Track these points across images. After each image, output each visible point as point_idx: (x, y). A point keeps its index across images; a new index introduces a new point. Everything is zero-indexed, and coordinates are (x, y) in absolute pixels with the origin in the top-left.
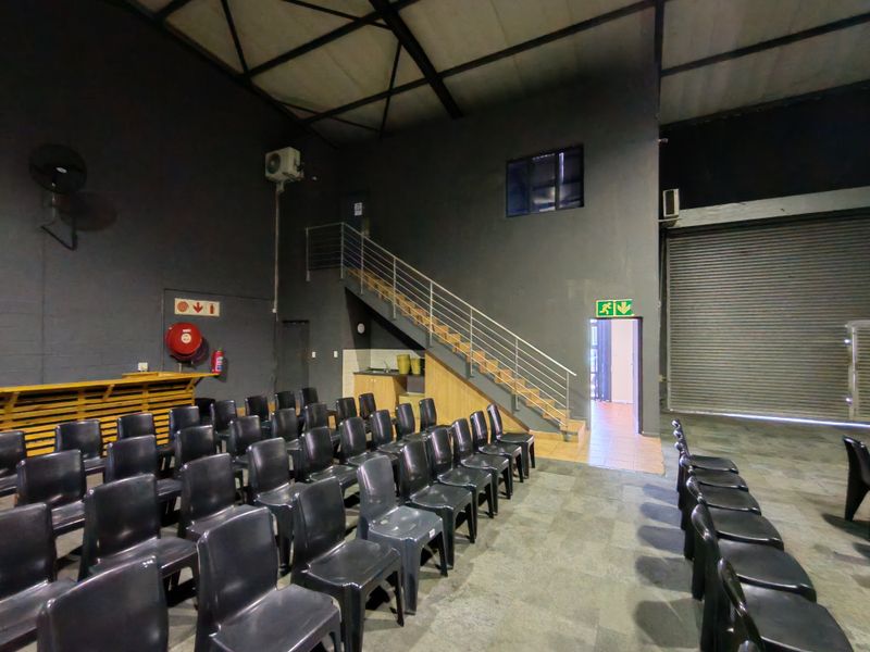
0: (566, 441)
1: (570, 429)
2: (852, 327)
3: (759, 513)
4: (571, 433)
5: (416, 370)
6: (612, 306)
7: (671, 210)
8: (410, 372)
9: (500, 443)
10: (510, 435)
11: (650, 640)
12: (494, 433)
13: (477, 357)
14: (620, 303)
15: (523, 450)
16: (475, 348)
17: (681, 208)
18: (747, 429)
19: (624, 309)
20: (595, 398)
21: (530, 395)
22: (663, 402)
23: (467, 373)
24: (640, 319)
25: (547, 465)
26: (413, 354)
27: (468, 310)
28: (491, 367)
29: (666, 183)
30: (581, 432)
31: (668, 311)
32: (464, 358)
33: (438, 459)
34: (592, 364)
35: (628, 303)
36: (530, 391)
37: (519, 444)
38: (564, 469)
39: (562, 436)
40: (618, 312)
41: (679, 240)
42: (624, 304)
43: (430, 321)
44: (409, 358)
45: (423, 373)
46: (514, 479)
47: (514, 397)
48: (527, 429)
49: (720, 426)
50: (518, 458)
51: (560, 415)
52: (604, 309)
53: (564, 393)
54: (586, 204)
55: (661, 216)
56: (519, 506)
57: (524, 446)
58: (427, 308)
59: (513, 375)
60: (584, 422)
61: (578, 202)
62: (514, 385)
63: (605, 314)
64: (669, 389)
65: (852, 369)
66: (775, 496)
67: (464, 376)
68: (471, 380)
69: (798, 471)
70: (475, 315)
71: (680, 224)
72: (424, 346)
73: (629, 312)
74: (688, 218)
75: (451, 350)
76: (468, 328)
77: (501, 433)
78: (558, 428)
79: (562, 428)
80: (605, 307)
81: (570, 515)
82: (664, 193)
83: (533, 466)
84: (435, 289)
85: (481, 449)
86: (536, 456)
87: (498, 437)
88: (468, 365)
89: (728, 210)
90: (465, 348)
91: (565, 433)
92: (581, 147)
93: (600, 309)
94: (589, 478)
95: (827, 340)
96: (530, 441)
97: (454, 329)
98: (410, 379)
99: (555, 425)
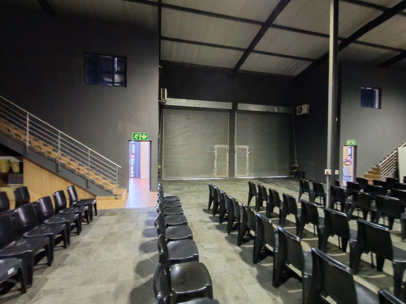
0: (116, 199)
1: (118, 193)
2: (216, 147)
3: (182, 214)
4: (118, 195)
5: (16, 169)
6: (139, 135)
7: (164, 97)
8: (11, 170)
9: (75, 206)
10: (83, 201)
11: (139, 277)
12: (71, 201)
13: (65, 160)
14: (142, 134)
15: (89, 208)
16: (63, 155)
17: (168, 97)
18: (187, 183)
19: (144, 137)
20: (133, 177)
21: (97, 179)
22: (159, 177)
23: (56, 169)
24: (151, 142)
25: (104, 213)
26: (12, 159)
27: (57, 133)
28: (74, 165)
29: (162, 85)
30: (124, 194)
31: (163, 139)
32: (54, 161)
33: (23, 224)
34: (132, 162)
35: (146, 134)
36: (97, 177)
37: (86, 205)
38: (112, 213)
39: (114, 197)
40: (142, 138)
41: (168, 110)
42: (144, 135)
43: (27, 138)
44: (9, 162)
45: (21, 171)
46: (83, 223)
47: (87, 181)
48: (96, 196)
49: (179, 183)
50: (86, 212)
51: (113, 187)
52: (136, 137)
53: (115, 176)
54: (127, 86)
55: (160, 99)
56: (84, 237)
57: (90, 206)
58: (25, 130)
59: (88, 169)
60: (126, 189)
61: (124, 85)
62: (88, 174)
63: (136, 139)
64: (163, 171)
65: (215, 161)
66: (191, 206)
67: (55, 171)
68: (59, 173)
69: (199, 196)
70: (62, 135)
71: (167, 104)
72: (22, 153)
73: (146, 139)
74: (171, 102)
75: (44, 157)
76: (57, 143)
77: (76, 200)
78: (112, 193)
79: (114, 194)
80: (136, 135)
81: (112, 234)
82: (162, 89)
83: (96, 215)
84: (31, 118)
85: (61, 212)
86: (98, 209)
87: (74, 203)
88: (57, 165)
89: (184, 102)
90: (54, 155)
91: (116, 195)
92: (125, 58)
93: (134, 136)
94: (124, 214)
95: (209, 151)
96: (94, 202)
97: (47, 143)
98: (10, 176)
99: (110, 192)
